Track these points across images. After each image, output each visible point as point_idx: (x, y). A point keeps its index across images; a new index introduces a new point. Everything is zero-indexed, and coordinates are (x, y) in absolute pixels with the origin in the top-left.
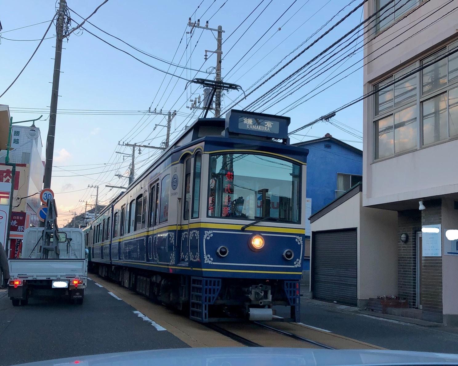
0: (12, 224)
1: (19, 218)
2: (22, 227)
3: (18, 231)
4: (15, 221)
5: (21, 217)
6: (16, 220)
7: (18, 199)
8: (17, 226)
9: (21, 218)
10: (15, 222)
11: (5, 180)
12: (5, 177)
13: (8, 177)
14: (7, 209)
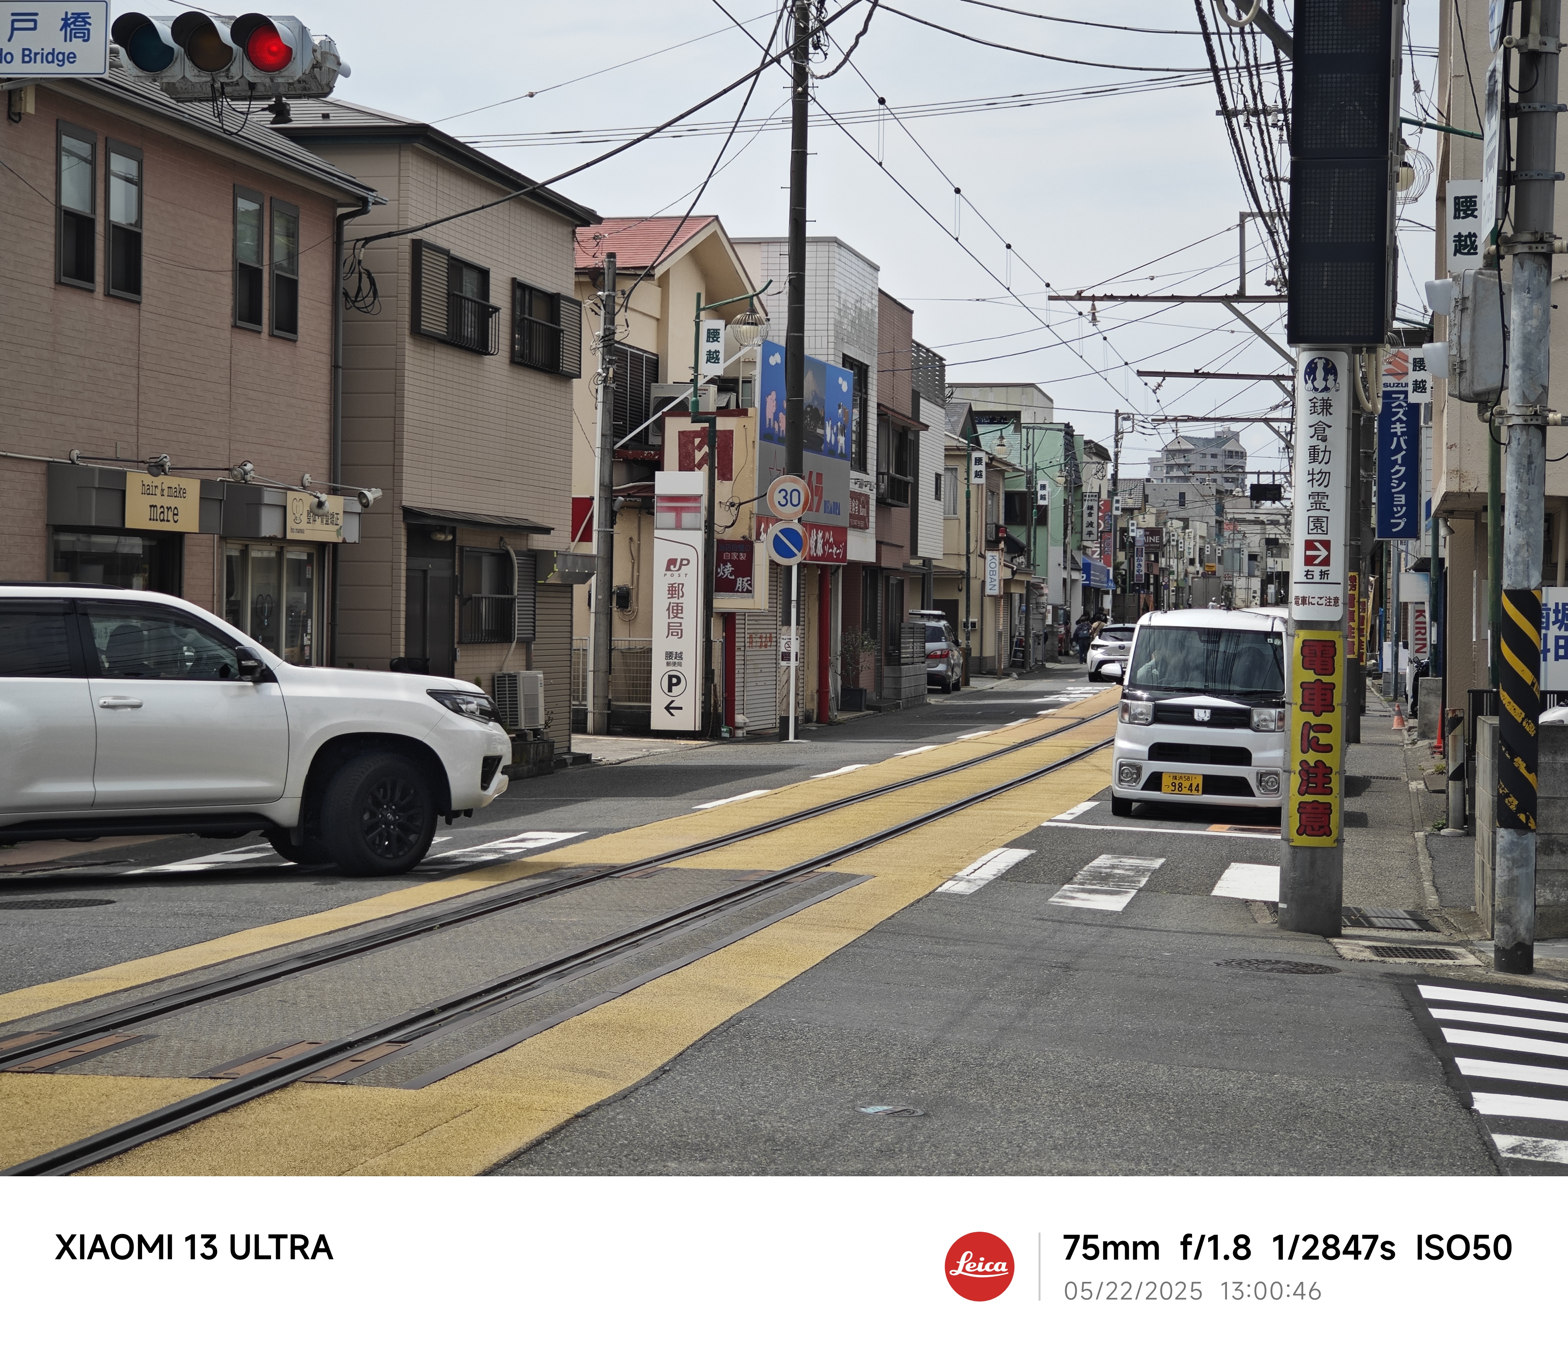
0: (722, 573)
1: (738, 557)
2: (745, 579)
3: (738, 592)
4: (729, 565)
5: (741, 554)
6: (731, 561)
7: (732, 505)
8: (733, 577)
9: (743, 557)
10: (729, 568)
11: (698, 456)
12: (700, 448)
13: (706, 449)
14: (698, 538)
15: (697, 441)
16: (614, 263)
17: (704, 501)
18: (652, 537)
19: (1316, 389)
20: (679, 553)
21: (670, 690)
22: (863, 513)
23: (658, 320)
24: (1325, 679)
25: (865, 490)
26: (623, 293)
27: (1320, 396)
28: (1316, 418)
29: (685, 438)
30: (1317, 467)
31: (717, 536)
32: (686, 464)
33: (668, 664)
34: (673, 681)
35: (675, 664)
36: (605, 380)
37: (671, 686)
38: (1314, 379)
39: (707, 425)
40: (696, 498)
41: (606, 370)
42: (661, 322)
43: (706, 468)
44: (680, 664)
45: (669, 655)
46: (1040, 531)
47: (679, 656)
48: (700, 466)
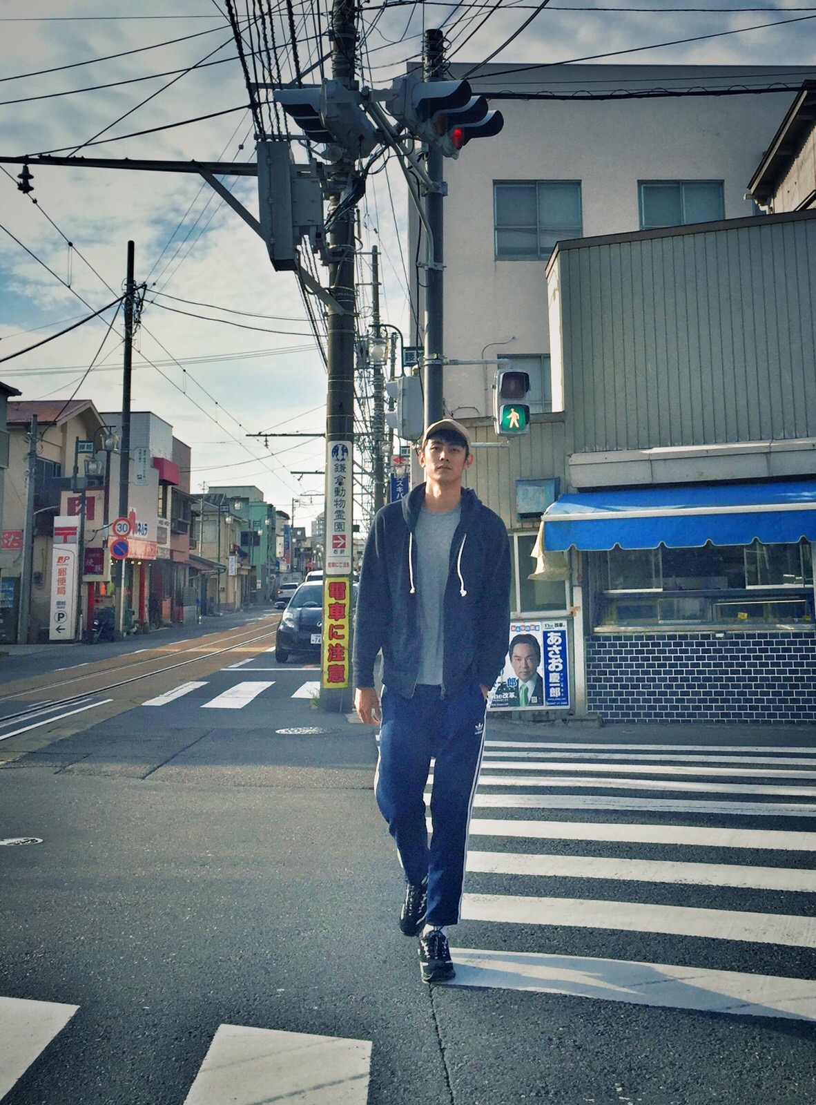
0: (87, 565)
1: (96, 556)
2: (99, 567)
3: (95, 572)
5: (98, 554)
6: (92, 558)
7: (94, 531)
8: (93, 566)
9: (98, 556)
10: (91, 561)
11: (77, 509)
12: (78, 505)
13: (81, 506)
14: (74, 548)
15: (77, 502)
16: (36, 420)
17: (78, 530)
18: (52, 548)
19: (338, 460)
20: (64, 554)
21: (59, 620)
22: (164, 536)
23: (60, 447)
24: (340, 602)
25: (164, 526)
26: (40, 433)
27: (340, 463)
28: (337, 474)
29: (71, 501)
30: (339, 498)
31: (85, 546)
32: (71, 512)
33: (58, 608)
34: (61, 616)
35: (61, 608)
36: (30, 473)
37: (59, 618)
38: (337, 455)
39: (80, 494)
40: (75, 528)
41: (31, 470)
42: (62, 449)
43: (80, 514)
44: (64, 607)
45: (59, 603)
46: (256, 548)
47: (64, 603)
48: (77, 514)
